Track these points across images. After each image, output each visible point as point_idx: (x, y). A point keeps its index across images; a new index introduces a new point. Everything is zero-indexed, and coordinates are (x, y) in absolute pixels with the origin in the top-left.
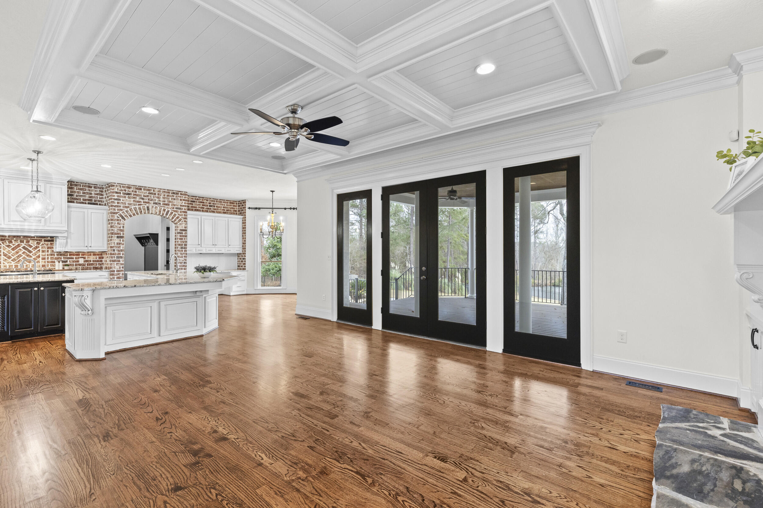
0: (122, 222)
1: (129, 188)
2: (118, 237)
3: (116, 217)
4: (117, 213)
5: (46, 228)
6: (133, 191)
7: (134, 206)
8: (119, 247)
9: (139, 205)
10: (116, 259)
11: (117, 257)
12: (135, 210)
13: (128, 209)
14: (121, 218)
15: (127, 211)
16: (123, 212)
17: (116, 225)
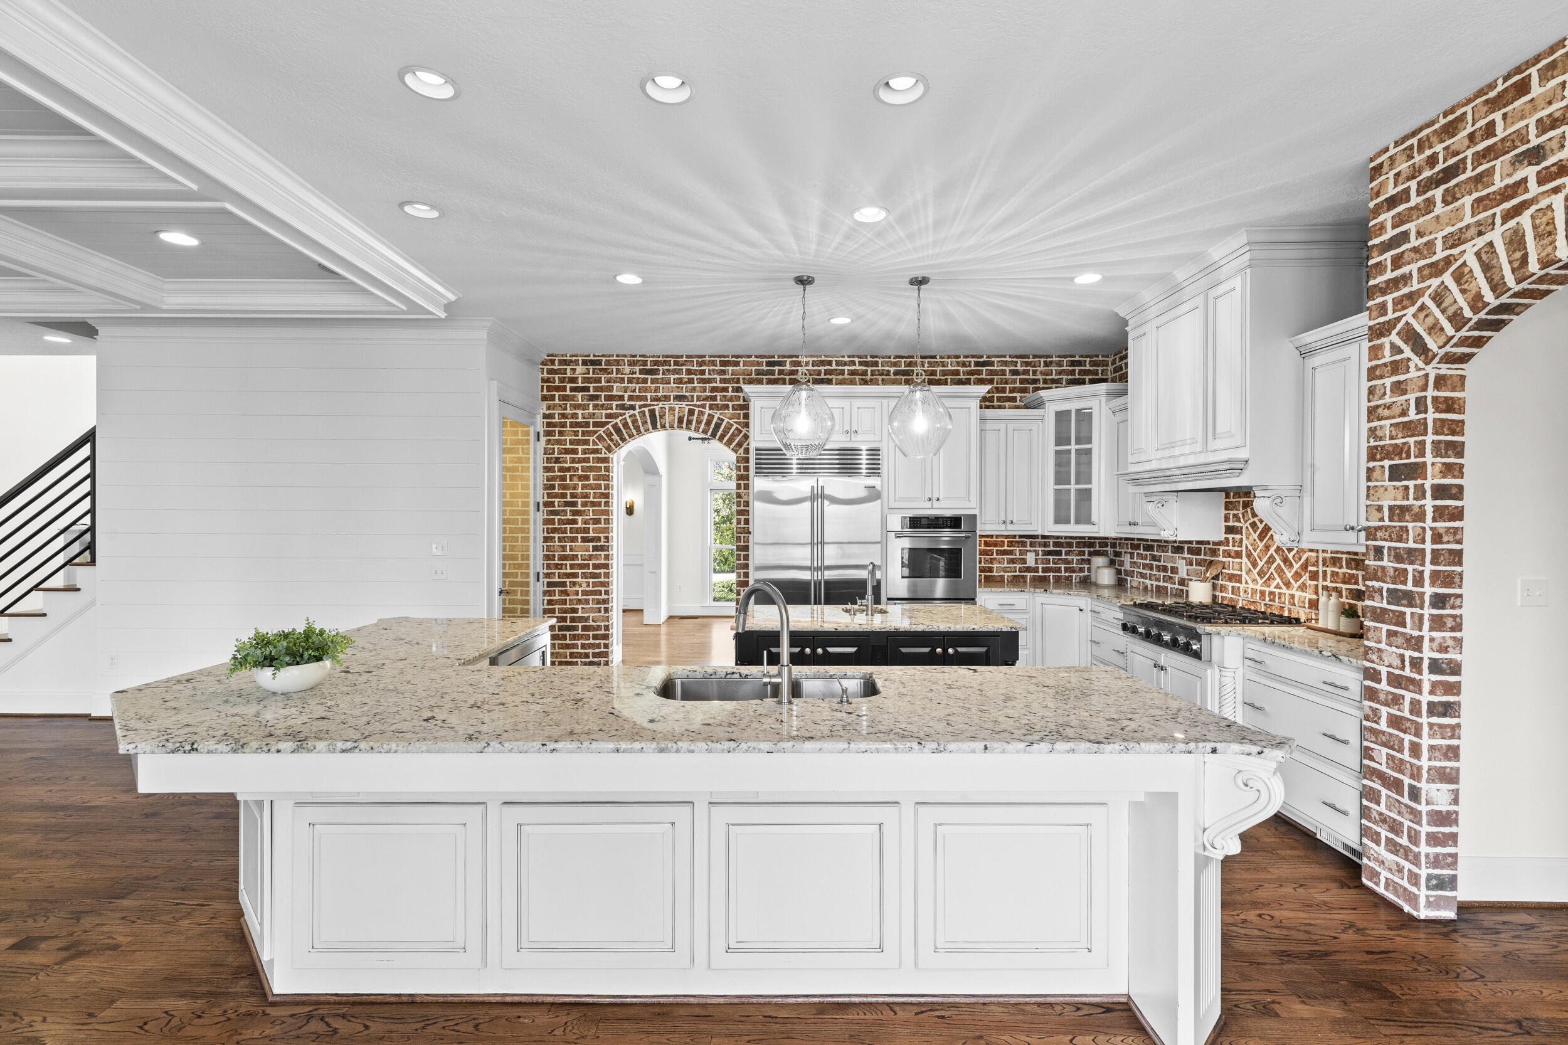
0: (1413, 374)
1: (1450, 129)
2: (1396, 473)
3: (1387, 351)
4: (1391, 325)
5: (1211, 458)
6: (1471, 137)
7: (1480, 242)
8: (1401, 535)
9: (1507, 216)
10: (1385, 605)
11: (1396, 597)
12: (1486, 268)
13: (1447, 278)
14: (1408, 352)
15: (1438, 298)
16: (1423, 307)
17: (1388, 399)
